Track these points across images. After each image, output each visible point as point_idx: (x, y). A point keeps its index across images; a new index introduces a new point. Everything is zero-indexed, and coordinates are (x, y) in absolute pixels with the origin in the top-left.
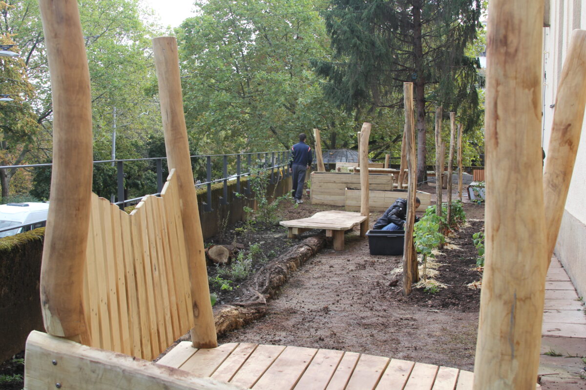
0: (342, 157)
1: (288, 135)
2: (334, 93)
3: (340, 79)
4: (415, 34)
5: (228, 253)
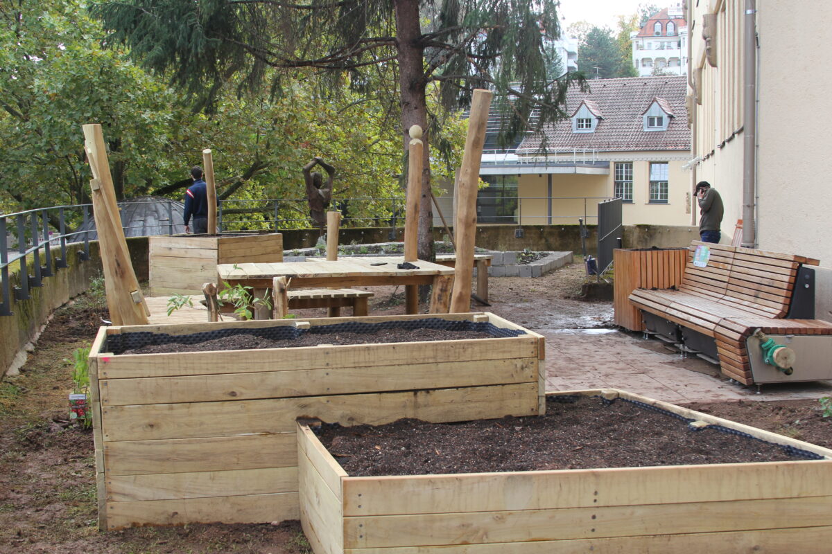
0: (146, 216)
1: (16, 171)
2: (142, 23)
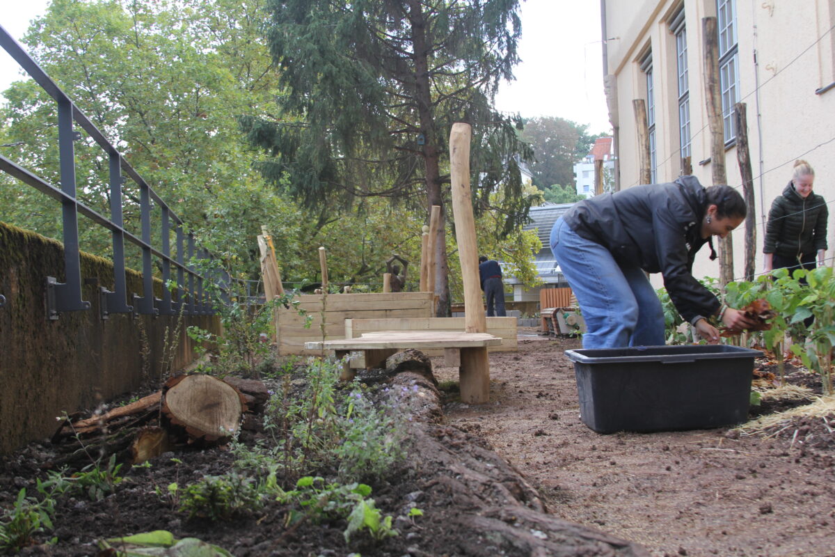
3: (293, 150)
4: (417, 70)
5: (235, 398)
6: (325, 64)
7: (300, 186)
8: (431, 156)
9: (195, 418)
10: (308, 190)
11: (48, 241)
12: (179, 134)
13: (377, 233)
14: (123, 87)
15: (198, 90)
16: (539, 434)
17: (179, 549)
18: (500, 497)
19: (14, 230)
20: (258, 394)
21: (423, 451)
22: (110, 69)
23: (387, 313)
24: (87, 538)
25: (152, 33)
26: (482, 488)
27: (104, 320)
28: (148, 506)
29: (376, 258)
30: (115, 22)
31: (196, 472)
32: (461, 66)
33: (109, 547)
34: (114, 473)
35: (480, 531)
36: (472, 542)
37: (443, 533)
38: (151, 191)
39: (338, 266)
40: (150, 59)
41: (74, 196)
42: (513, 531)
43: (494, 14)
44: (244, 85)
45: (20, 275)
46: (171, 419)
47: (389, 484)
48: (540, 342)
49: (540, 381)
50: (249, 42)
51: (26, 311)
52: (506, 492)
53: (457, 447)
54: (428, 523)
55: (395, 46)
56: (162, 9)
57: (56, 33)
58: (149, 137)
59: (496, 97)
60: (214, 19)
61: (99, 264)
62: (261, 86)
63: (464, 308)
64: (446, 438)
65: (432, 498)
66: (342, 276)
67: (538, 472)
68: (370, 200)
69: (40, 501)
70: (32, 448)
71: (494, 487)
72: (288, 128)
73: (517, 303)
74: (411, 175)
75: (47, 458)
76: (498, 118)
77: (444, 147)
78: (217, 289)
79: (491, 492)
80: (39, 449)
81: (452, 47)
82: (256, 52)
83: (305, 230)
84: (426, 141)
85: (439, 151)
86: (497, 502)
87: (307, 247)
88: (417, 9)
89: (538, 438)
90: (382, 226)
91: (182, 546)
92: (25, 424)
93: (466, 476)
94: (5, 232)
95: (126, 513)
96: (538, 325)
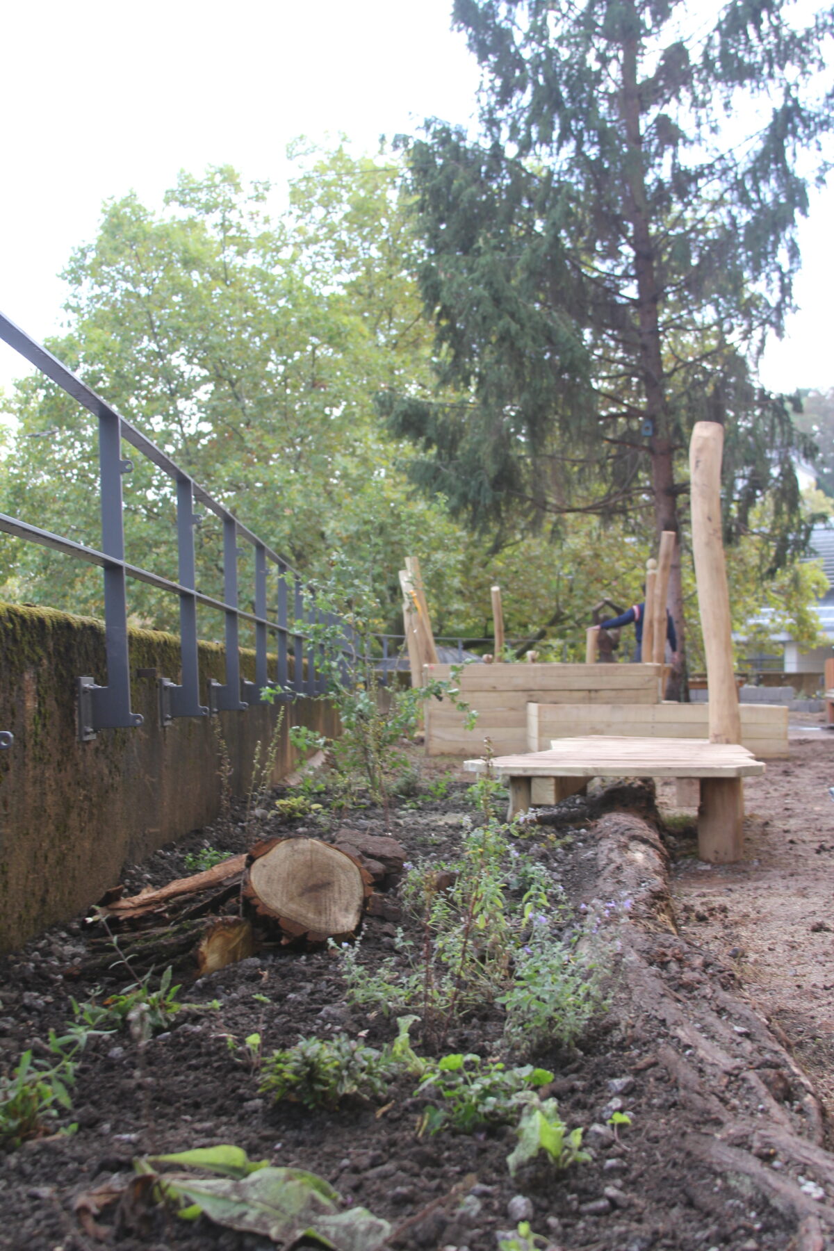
2: (440, 478)
3: (453, 444)
4: (643, 323)
5: (356, 878)
6: (500, 317)
7: (464, 499)
8: (662, 454)
9: (293, 906)
10: (476, 504)
11: (83, 624)
12: (286, 414)
13: (580, 564)
14: (206, 344)
15: (315, 347)
16: (818, 928)
17: (253, 1184)
18: (753, 1098)
19: (31, 615)
20: (389, 859)
21: (637, 991)
22: (186, 318)
23: (591, 695)
24: (122, 1125)
25: (248, 266)
26: (725, 1080)
27: (164, 727)
28: (216, 1065)
29: (578, 602)
30: (194, 248)
31: (291, 996)
32: (708, 314)
33: (149, 1171)
34: (170, 997)
35: (718, 1169)
36: (705, 1187)
37: (662, 1165)
38: (240, 527)
39: (520, 612)
40: (245, 302)
41: (120, 558)
42: (771, 1179)
43: (758, 239)
44: (382, 339)
45: (39, 682)
46: (257, 906)
47: (581, 1053)
48: (823, 742)
49: (823, 820)
50: (390, 277)
51: (48, 734)
52: (762, 1090)
53: (689, 987)
54: (639, 1139)
55: (607, 288)
56: (265, 229)
57: (109, 265)
58: (244, 418)
59: (761, 362)
60: (340, 244)
61: (159, 644)
62: (406, 343)
63: (706, 683)
64: (674, 966)
65: (646, 1089)
66: (525, 626)
67: (815, 1003)
68: (570, 516)
69: (54, 1065)
70: (53, 939)
71: (744, 1080)
72: (447, 410)
73: (789, 676)
74: (631, 481)
75: (74, 956)
76: (764, 397)
77: (682, 439)
78: (335, 670)
79: (739, 1087)
80: (63, 939)
81: (696, 287)
82: (402, 291)
83: (472, 559)
84: (655, 431)
85: (676, 446)
86: (747, 1107)
87: (472, 583)
88: (642, 229)
89: (816, 936)
90: (588, 553)
91: (259, 1180)
92: (43, 901)
93: (701, 1053)
94: (17, 621)
95: (182, 1078)
96: (822, 710)
